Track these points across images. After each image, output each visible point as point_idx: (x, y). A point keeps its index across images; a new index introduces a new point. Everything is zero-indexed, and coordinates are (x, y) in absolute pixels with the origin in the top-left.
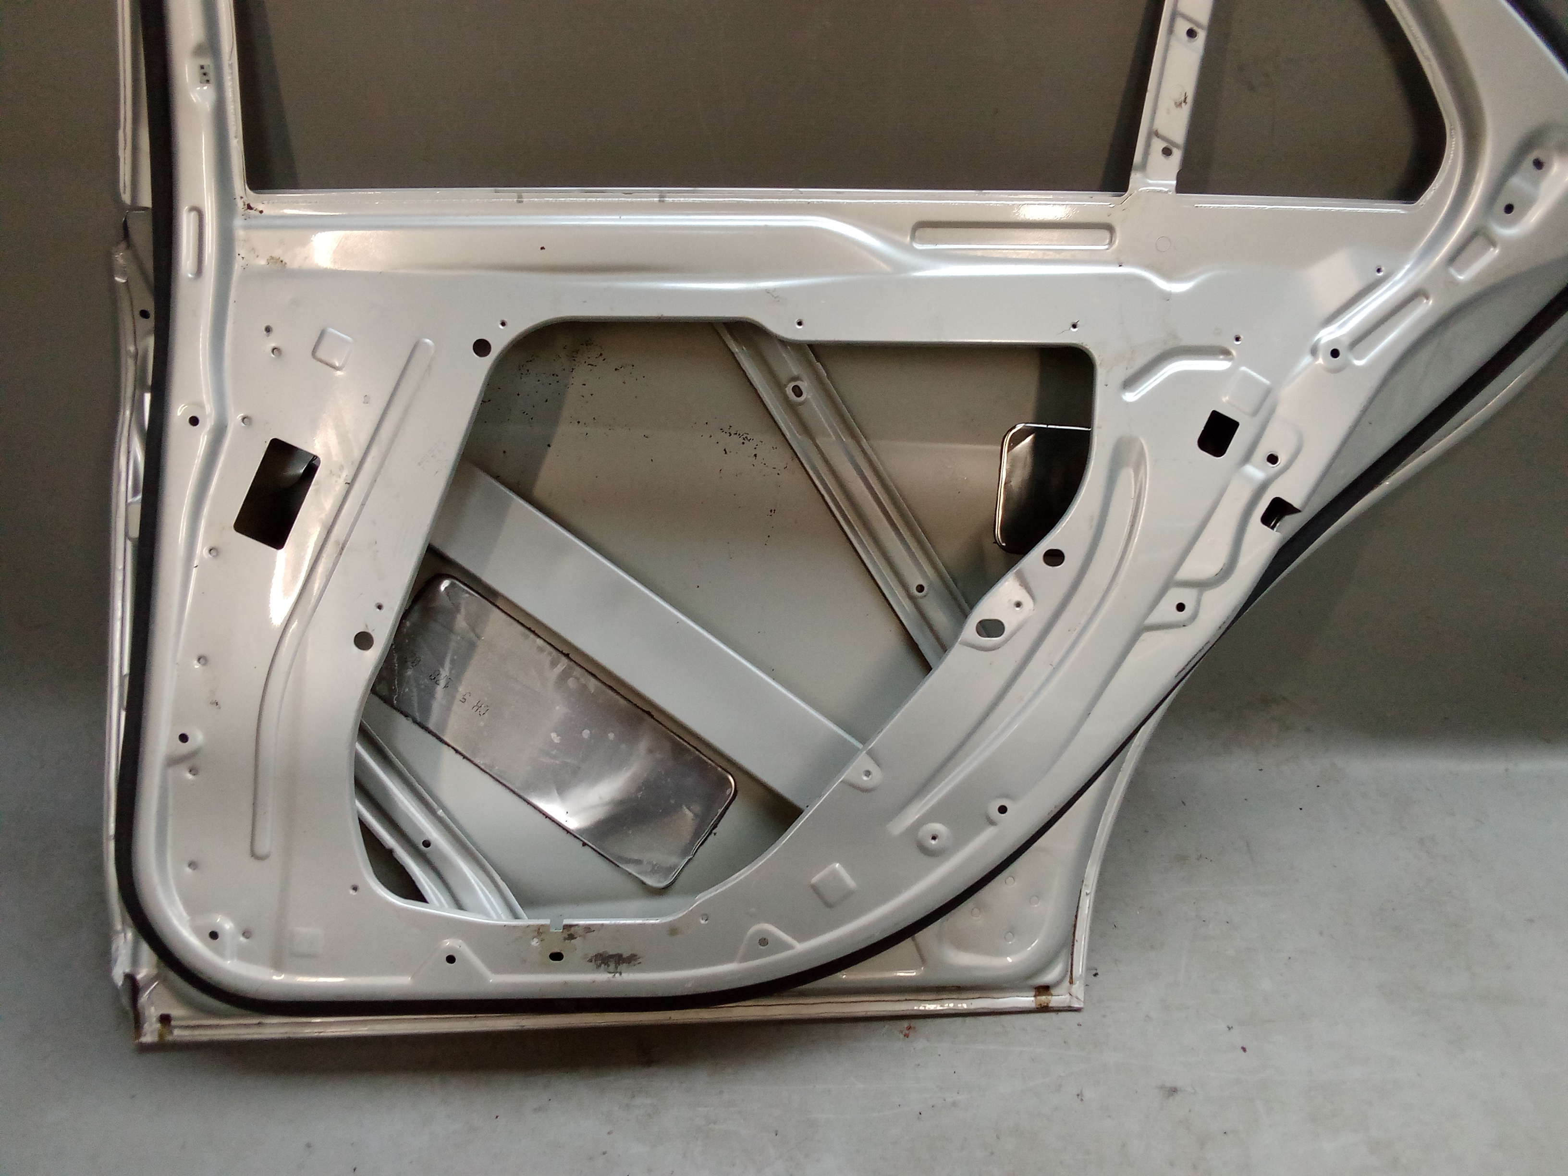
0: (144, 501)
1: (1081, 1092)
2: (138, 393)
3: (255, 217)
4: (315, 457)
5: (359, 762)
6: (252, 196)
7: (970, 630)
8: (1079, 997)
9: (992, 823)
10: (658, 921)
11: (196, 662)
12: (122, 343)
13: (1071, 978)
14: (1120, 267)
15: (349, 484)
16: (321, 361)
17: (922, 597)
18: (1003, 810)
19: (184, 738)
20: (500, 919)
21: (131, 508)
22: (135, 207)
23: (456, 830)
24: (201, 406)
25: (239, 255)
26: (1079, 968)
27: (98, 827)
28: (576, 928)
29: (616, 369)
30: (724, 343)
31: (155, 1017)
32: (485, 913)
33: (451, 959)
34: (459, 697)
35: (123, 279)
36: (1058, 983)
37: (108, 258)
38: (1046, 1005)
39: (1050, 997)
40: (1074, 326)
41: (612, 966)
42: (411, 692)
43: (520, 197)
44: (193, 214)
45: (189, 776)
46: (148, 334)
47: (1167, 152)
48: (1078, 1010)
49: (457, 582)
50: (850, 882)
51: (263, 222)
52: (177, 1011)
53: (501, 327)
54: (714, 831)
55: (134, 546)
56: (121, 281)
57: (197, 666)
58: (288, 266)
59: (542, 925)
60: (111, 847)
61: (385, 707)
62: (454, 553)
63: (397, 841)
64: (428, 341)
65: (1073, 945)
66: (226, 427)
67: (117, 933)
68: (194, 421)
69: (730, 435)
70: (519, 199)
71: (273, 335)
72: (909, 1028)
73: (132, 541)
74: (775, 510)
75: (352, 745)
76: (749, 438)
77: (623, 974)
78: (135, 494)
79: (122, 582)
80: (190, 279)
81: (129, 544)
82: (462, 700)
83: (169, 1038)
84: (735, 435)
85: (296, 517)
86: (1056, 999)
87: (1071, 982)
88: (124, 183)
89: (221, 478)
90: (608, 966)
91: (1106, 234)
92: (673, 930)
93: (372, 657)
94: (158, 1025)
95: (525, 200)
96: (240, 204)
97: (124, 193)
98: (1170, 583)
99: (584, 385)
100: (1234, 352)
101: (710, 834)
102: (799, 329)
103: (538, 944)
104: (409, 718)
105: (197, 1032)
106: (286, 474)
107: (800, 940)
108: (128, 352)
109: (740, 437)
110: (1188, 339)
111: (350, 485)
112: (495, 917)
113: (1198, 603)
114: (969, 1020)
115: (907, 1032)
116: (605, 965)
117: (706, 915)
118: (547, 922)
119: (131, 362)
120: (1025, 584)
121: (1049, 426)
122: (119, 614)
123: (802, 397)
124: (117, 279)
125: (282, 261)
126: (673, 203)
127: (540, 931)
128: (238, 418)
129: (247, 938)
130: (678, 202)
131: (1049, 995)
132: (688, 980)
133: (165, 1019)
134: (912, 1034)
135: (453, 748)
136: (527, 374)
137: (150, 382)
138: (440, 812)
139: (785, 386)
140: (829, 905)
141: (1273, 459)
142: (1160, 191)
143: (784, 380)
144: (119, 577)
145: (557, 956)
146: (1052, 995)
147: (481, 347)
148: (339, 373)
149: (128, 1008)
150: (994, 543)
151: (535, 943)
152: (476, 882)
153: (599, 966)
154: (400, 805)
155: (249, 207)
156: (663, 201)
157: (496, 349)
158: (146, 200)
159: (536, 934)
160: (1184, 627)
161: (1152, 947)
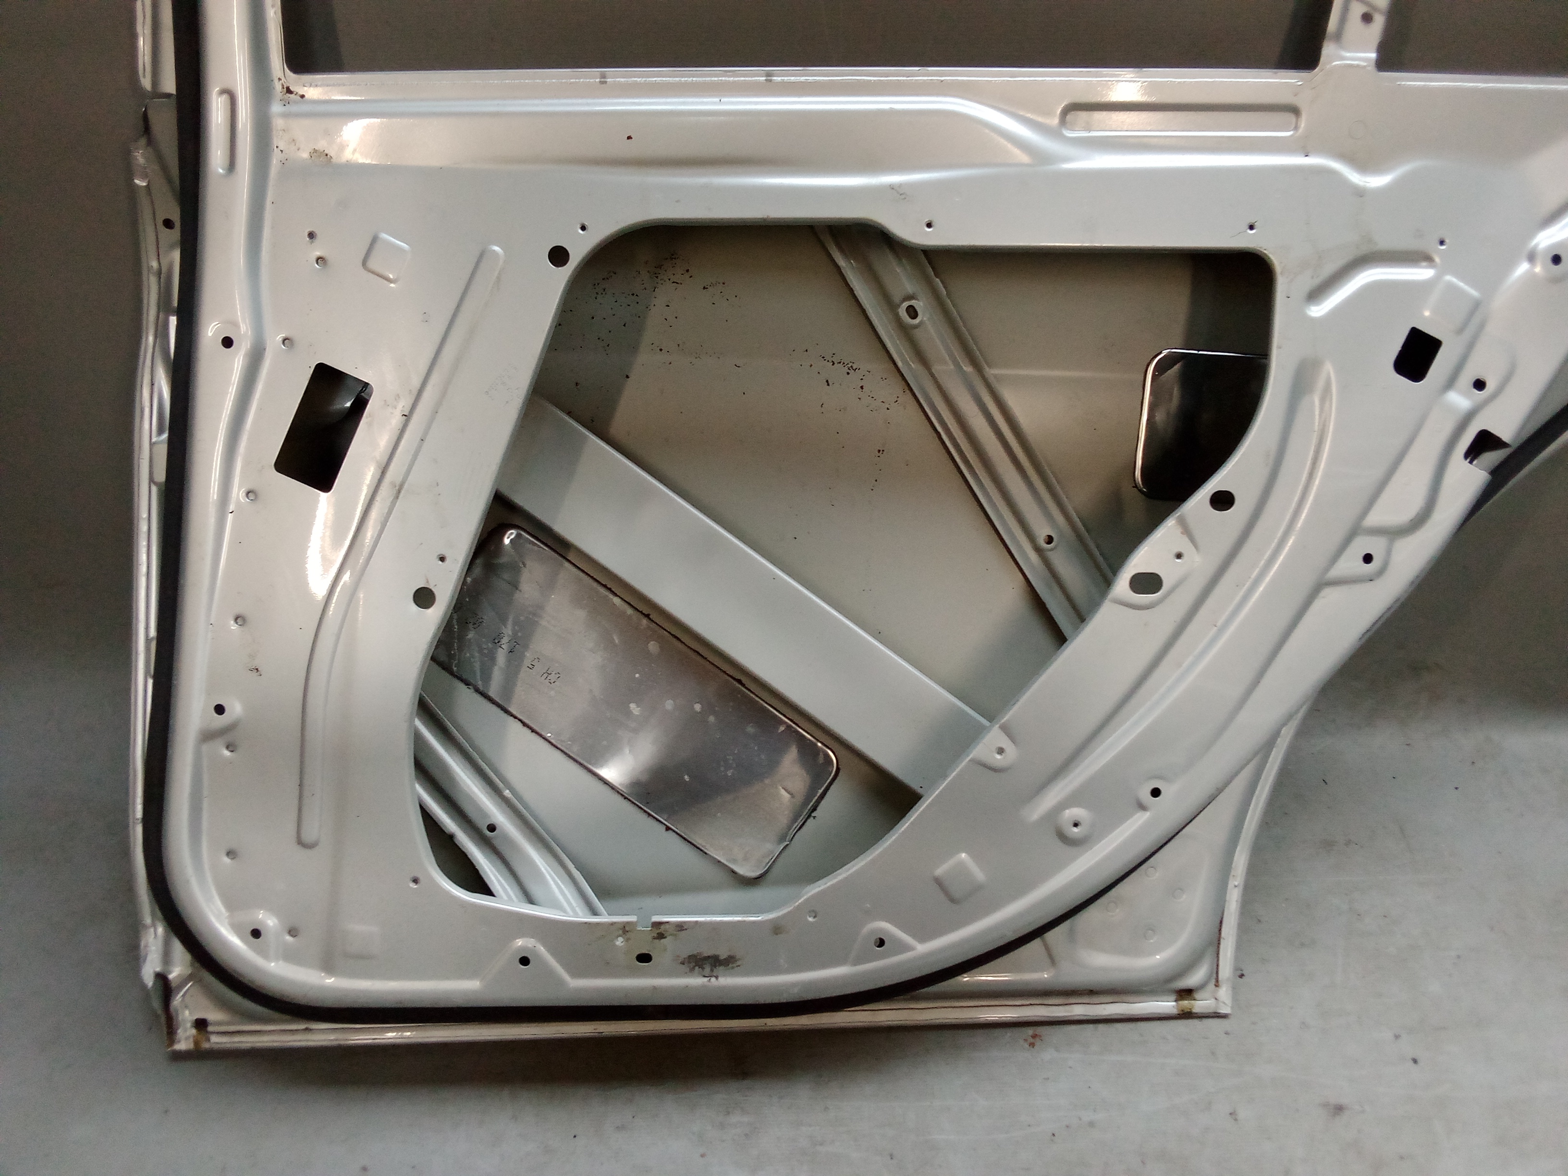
0: (171, 442)
1: (1235, 1111)
2: (161, 316)
3: (296, 102)
4: (366, 385)
5: (418, 740)
6: (293, 79)
7: (1122, 586)
8: (1227, 1002)
9: (1142, 807)
10: (760, 918)
11: (232, 622)
12: (144, 259)
13: (1217, 980)
14: (1307, 157)
15: (405, 416)
16: (373, 272)
17: (1052, 550)
18: (1156, 793)
19: (220, 709)
20: (577, 915)
21: (156, 448)
22: (157, 94)
23: (524, 811)
24: (236, 325)
25: (277, 147)
26: (1226, 970)
27: (124, 808)
28: (667, 926)
29: (704, 288)
30: (830, 256)
31: (190, 1022)
32: (557, 906)
33: (525, 961)
34: (527, 662)
35: (144, 182)
36: (1202, 986)
37: (127, 155)
38: (1189, 1010)
39: (1193, 1002)
40: (1251, 227)
41: (707, 970)
42: (473, 657)
43: (603, 76)
44: (225, 97)
45: (227, 753)
46: (172, 247)
47: (1367, 18)
48: (1224, 1016)
49: (523, 533)
50: (979, 874)
51: (304, 108)
52: (213, 1015)
53: (581, 231)
54: (813, 815)
55: (159, 490)
56: (141, 185)
57: (234, 627)
58: (334, 160)
59: (628, 923)
60: (138, 832)
61: (445, 675)
62: (519, 499)
63: (460, 826)
64: (496, 248)
65: (1219, 944)
66: (265, 349)
67: (145, 927)
68: (228, 342)
69: (833, 364)
70: (602, 80)
71: (318, 241)
72: (1034, 1036)
73: (157, 487)
74: (883, 451)
75: (411, 721)
76: (854, 368)
77: (720, 979)
78: (160, 432)
79: (147, 532)
80: (221, 176)
81: (154, 489)
82: (531, 666)
83: (206, 1045)
84: (839, 364)
85: (346, 454)
86: (1200, 1005)
87: (1217, 985)
88: (144, 65)
89: (260, 409)
90: (703, 969)
91: (1291, 117)
92: (777, 928)
93: (435, 615)
94: (194, 1031)
95: (608, 80)
96: (278, 87)
97: (144, 76)
98: (1355, 531)
99: (668, 306)
100: (1437, 260)
101: (809, 816)
102: (929, 232)
103: (622, 944)
104: (470, 687)
105: (237, 1039)
106: (331, 408)
107: (922, 940)
108: (150, 268)
109: (844, 366)
110: (1384, 243)
111: (407, 417)
112: (571, 913)
113: (1389, 552)
114: (1101, 1027)
115: (1032, 1040)
116: (699, 968)
117: (813, 911)
118: (633, 918)
119: (153, 280)
120: (1187, 531)
121: (1200, 352)
122: (143, 569)
123: (917, 319)
124: (137, 182)
125: (327, 155)
126: (783, 82)
127: (625, 929)
128: (278, 339)
129: (294, 936)
130: (788, 81)
131: (1191, 1000)
132: (794, 985)
133: (201, 1024)
134: (1038, 1042)
135: (520, 720)
136: (602, 294)
137: (175, 304)
138: (507, 793)
139: (899, 306)
140: (953, 900)
141: (1479, 385)
142: (1358, 66)
143: (897, 299)
144: (143, 527)
145: (644, 958)
146: (1195, 1000)
147: (558, 256)
148: (392, 285)
149: (160, 1012)
150: (1133, 487)
151: (620, 942)
152: (546, 869)
153: (692, 970)
154: (462, 785)
155: (289, 91)
156: (771, 81)
157: (576, 257)
158: (169, 85)
159: (621, 932)
160: (1371, 582)
161: (1302, 945)
